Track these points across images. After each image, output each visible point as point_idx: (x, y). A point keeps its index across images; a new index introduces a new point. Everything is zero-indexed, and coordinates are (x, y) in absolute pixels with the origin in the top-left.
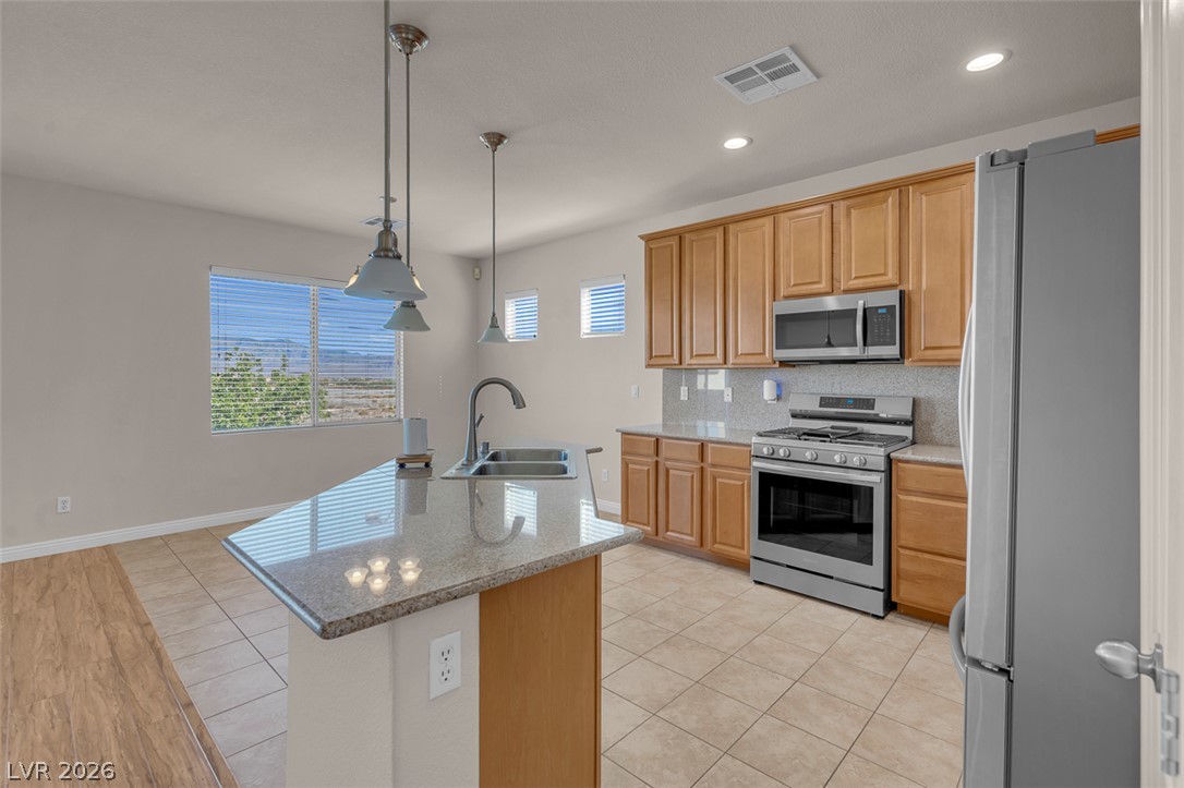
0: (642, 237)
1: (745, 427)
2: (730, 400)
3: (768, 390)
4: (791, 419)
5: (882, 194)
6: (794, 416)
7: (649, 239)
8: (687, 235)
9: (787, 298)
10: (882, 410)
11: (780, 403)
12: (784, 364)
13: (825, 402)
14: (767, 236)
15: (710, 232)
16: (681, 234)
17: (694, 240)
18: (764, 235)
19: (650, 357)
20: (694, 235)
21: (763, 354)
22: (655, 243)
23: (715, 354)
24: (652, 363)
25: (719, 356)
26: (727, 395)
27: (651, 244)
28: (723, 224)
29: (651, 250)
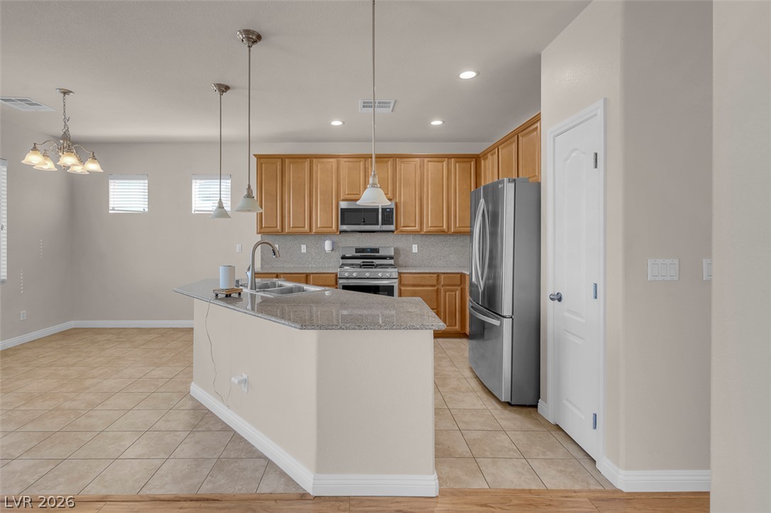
0: (255, 155)
1: (314, 266)
2: (305, 252)
3: (328, 245)
4: (341, 261)
5: (386, 159)
6: (342, 258)
7: (259, 157)
8: (285, 160)
9: (344, 200)
10: (381, 253)
11: (333, 253)
12: (341, 232)
13: (358, 250)
14: (334, 168)
15: (301, 160)
16: (282, 158)
17: (291, 163)
18: (332, 167)
19: (262, 227)
20: (291, 160)
21: (332, 227)
22: (265, 160)
23: (304, 227)
24: (262, 230)
25: (307, 228)
26: (304, 249)
27: (262, 160)
28: (311, 157)
29: (261, 164)
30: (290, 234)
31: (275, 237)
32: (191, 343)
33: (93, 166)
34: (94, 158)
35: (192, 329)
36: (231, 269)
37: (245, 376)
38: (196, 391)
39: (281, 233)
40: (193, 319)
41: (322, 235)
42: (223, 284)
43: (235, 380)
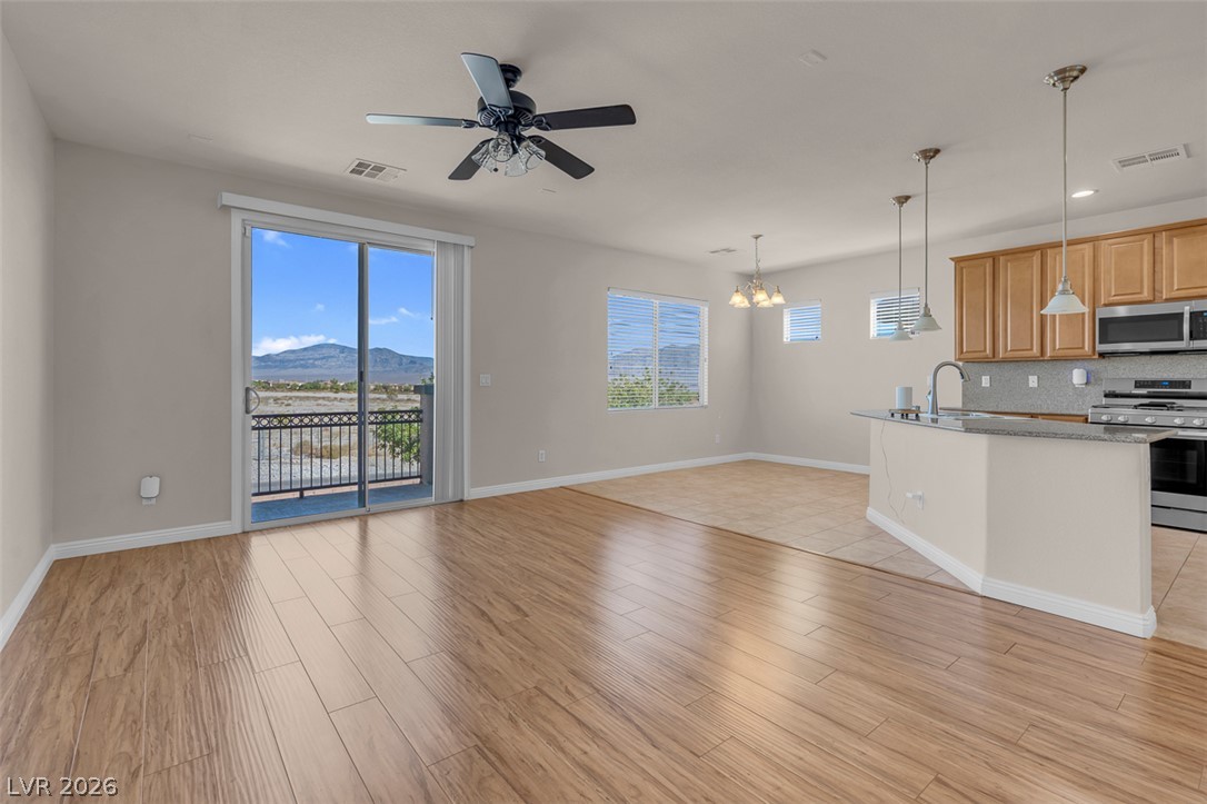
0: (952, 259)
2: (1036, 385)
3: (1078, 376)
4: (1104, 399)
6: (1106, 396)
7: (958, 261)
8: (1001, 258)
9: (1106, 305)
10: (1197, 389)
11: (1089, 387)
12: (1102, 355)
13: (1140, 384)
14: (1086, 259)
15: (1026, 255)
16: (994, 257)
17: (1008, 261)
18: (1083, 257)
19: (962, 352)
20: (1009, 257)
21: (1083, 348)
22: (967, 263)
23: (1032, 349)
24: (962, 356)
25: (1036, 351)
26: (1033, 381)
27: (962, 264)
28: (1042, 249)
29: (962, 268)
30: (1005, 361)
31: (985, 365)
32: (867, 485)
33: (778, 299)
34: (779, 292)
35: (868, 476)
36: (908, 392)
37: (920, 493)
38: (873, 514)
39: (992, 360)
40: (868, 464)
41: (1066, 360)
42: (898, 405)
43: (909, 495)
